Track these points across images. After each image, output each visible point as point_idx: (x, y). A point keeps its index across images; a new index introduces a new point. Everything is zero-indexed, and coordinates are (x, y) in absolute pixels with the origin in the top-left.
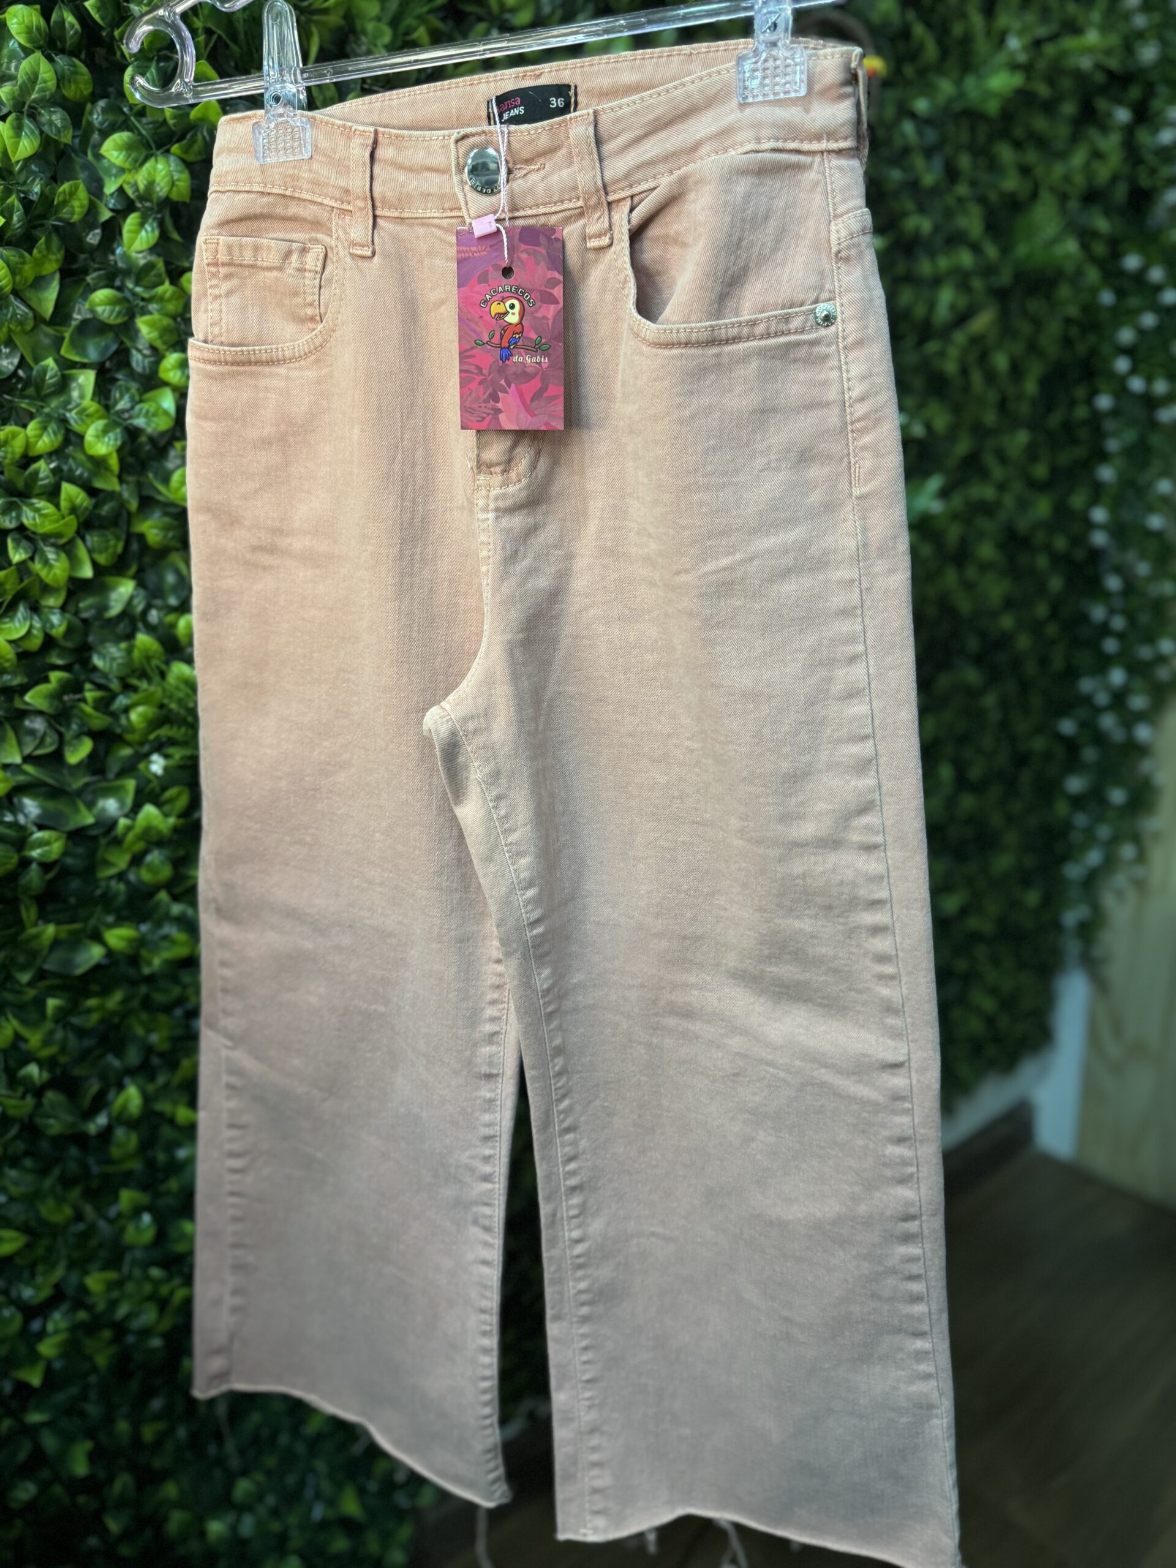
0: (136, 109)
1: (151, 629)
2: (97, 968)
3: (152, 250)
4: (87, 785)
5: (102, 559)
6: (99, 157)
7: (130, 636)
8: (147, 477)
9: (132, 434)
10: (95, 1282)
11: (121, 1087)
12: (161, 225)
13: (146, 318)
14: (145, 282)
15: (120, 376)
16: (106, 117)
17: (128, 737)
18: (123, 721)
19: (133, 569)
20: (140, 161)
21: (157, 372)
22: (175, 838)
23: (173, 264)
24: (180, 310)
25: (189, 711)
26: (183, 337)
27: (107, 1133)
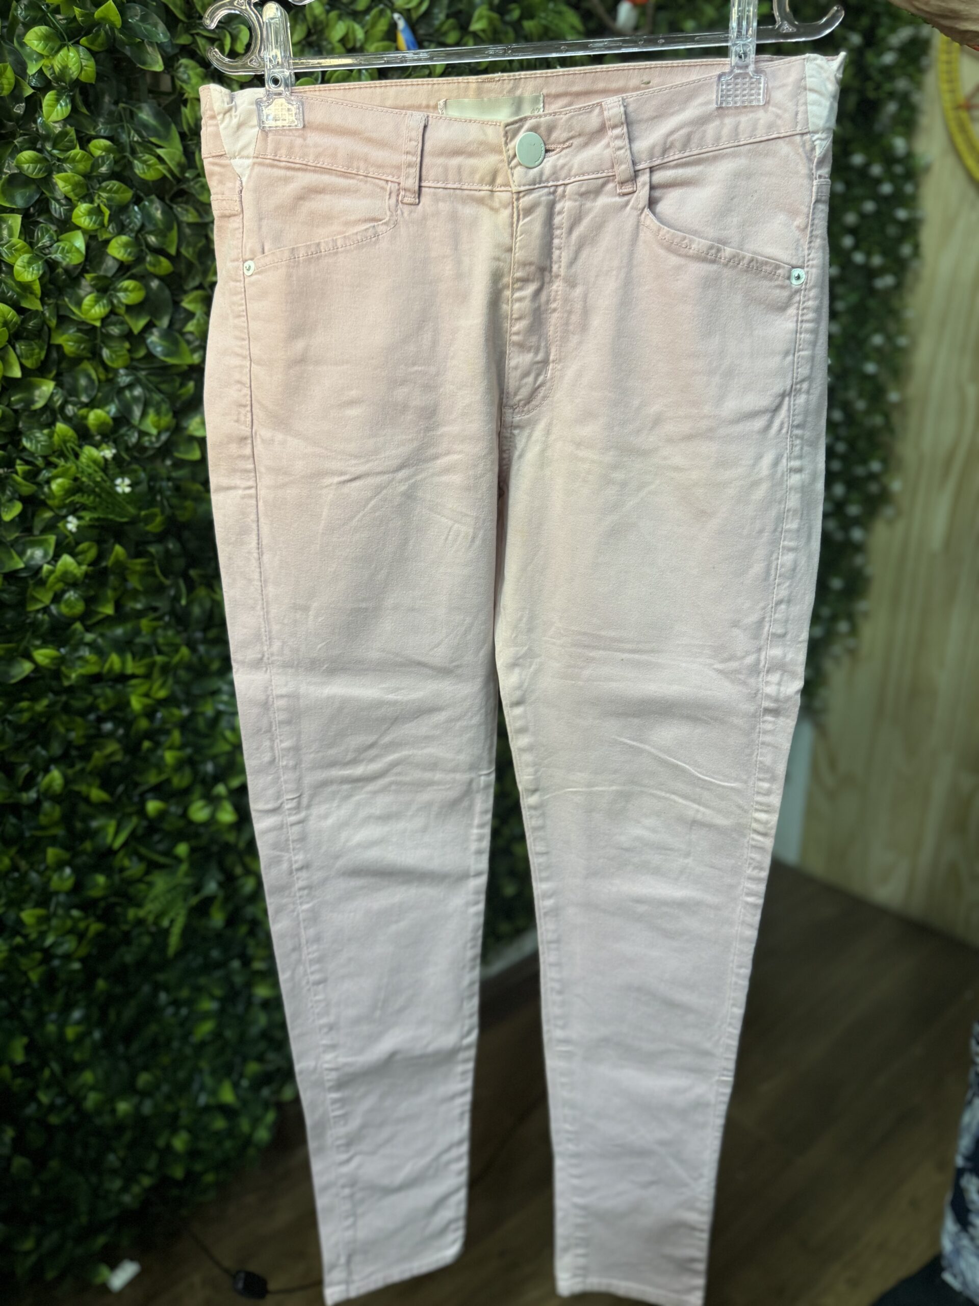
0: (52, 7)
1: (67, 420)
2: (27, 680)
3: (66, 121)
4: (17, 539)
5: (28, 364)
6: (23, 45)
7: (51, 425)
8: (64, 300)
9: (51, 265)
10: (29, 915)
11: (47, 771)
12: (73, 101)
13: (63, 174)
14: (60, 146)
15: (41, 220)
16: (28, 13)
17: (50, 502)
18: (46, 489)
19: (54, 373)
20: (56, 49)
21: (71, 218)
22: (87, 581)
23: (83, 132)
24: (88, 169)
25: (97, 484)
26: (91, 191)
27: (36, 806)
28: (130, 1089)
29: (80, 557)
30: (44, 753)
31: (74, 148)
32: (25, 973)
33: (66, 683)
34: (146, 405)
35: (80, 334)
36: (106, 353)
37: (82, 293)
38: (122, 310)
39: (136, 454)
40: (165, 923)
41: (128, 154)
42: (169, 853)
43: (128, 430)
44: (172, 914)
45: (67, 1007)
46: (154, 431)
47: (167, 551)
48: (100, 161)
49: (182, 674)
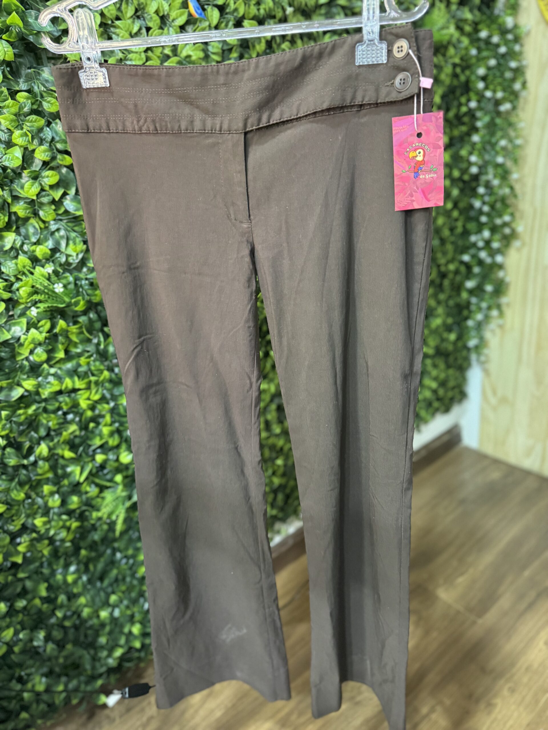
1: (25, 253)
2: (22, 397)
3: (1, 84)
4: (5, 323)
7: (16, 257)
8: (14, 187)
10: (39, 522)
11: (39, 444)
12: (3, 73)
13: (3, 116)
17: (21, 301)
18: (17, 294)
19: (14, 228)
21: (11, 140)
22: (47, 341)
23: (12, 89)
24: (17, 111)
25: (45, 287)
26: (21, 122)
27: (35, 463)
28: (106, 604)
29: (41, 329)
30: (36, 435)
31: (7, 99)
32: (41, 551)
33: (43, 397)
34: (68, 239)
35: (25, 205)
36: (41, 213)
37: (23, 181)
38: (47, 188)
39: (66, 267)
40: (114, 517)
41: (39, 99)
42: (111, 480)
43: (60, 254)
44: (117, 513)
45: (67, 566)
46: (74, 254)
47: (90, 319)
48: (23, 105)
49: (107, 385)
